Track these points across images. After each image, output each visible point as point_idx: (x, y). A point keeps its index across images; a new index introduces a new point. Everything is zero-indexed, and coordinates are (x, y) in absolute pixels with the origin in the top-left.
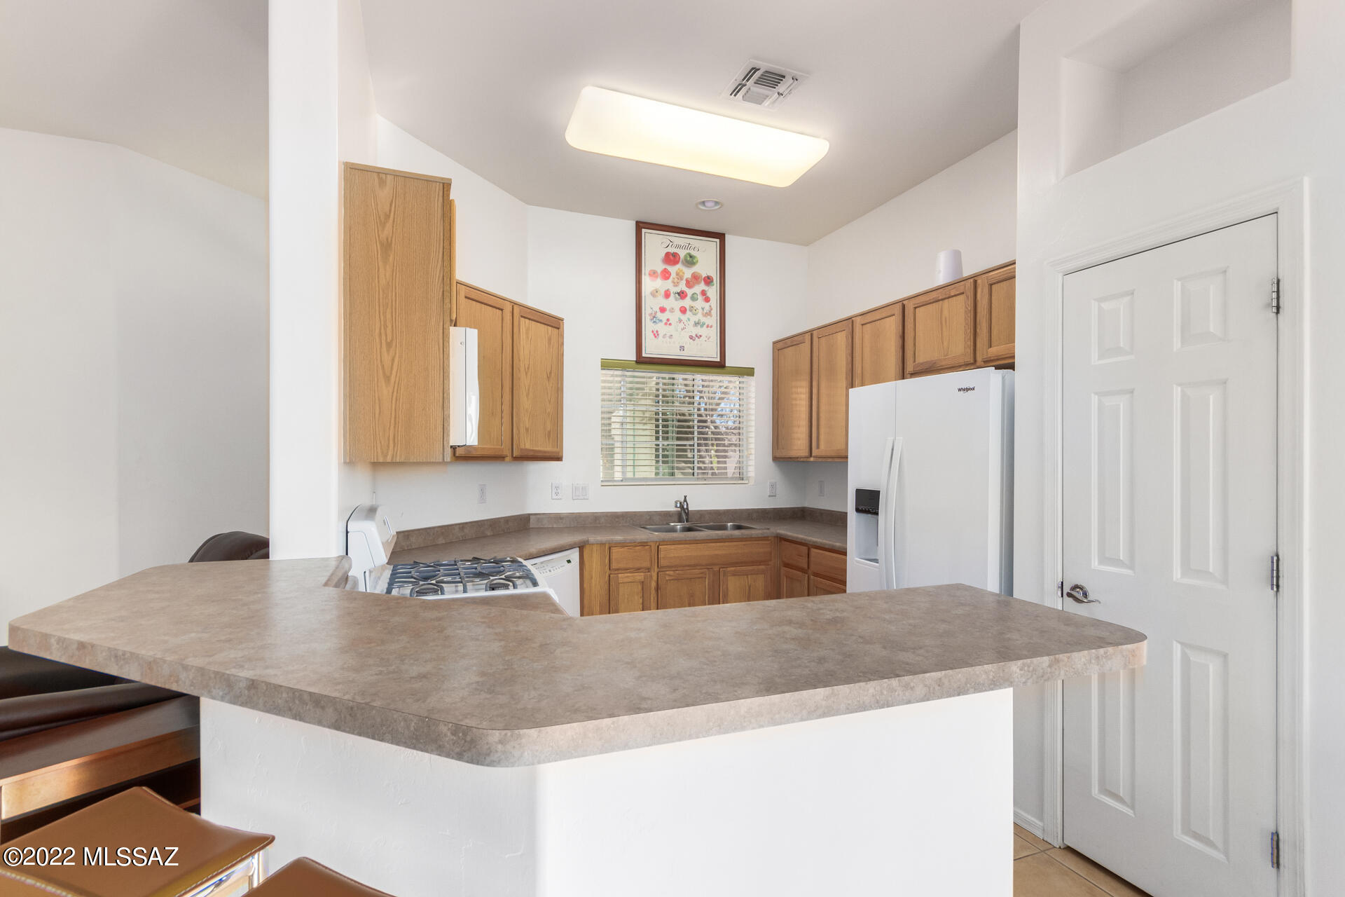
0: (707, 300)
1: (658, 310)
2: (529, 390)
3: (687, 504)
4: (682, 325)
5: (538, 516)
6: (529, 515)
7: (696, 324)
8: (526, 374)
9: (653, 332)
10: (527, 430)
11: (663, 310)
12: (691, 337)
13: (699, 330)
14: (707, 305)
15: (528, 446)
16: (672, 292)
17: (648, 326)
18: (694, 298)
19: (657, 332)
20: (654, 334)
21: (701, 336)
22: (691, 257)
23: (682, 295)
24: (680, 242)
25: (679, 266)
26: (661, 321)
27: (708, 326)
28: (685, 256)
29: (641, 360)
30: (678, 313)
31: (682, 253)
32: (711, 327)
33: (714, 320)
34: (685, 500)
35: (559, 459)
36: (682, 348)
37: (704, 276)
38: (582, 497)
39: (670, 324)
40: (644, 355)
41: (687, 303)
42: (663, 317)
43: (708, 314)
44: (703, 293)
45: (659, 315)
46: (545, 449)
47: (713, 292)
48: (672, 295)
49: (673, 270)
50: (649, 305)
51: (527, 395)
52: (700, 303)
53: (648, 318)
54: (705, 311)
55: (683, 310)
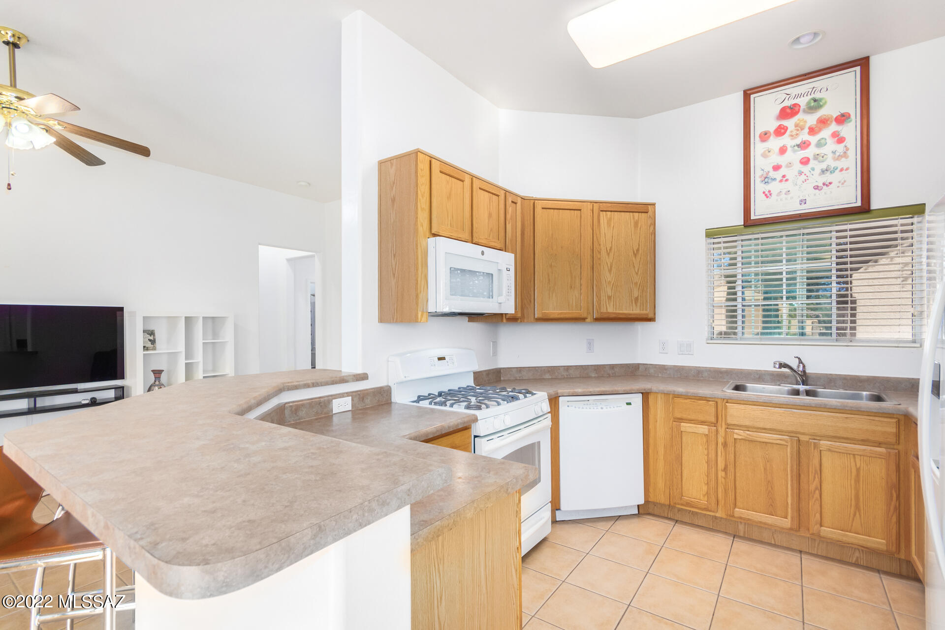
0: (841, 140)
1: (771, 170)
2: (611, 266)
3: (804, 366)
4: (803, 177)
5: (646, 366)
6: (639, 364)
7: (823, 172)
8: (608, 254)
9: (764, 193)
10: (609, 298)
11: (777, 168)
12: (816, 188)
13: (828, 178)
14: (840, 148)
16: (789, 147)
17: (758, 188)
18: (819, 145)
19: (769, 191)
20: (766, 195)
21: (830, 183)
22: (815, 100)
23: (804, 145)
24: (800, 94)
25: (800, 116)
26: (774, 179)
27: (842, 170)
28: (808, 103)
29: (749, 223)
30: (798, 166)
31: (803, 102)
32: (847, 169)
33: (853, 162)
34: (800, 362)
35: (652, 319)
36: (803, 202)
37: (835, 117)
38: (687, 353)
39: (787, 180)
40: (753, 217)
41: (809, 153)
42: (778, 175)
43: (845, 155)
44: (835, 135)
45: (773, 174)
46: (631, 312)
47: (851, 131)
48: (789, 149)
49: (790, 123)
51: (610, 271)
52: (831, 146)
53: (758, 180)
54: (838, 154)
55: (805, 161)
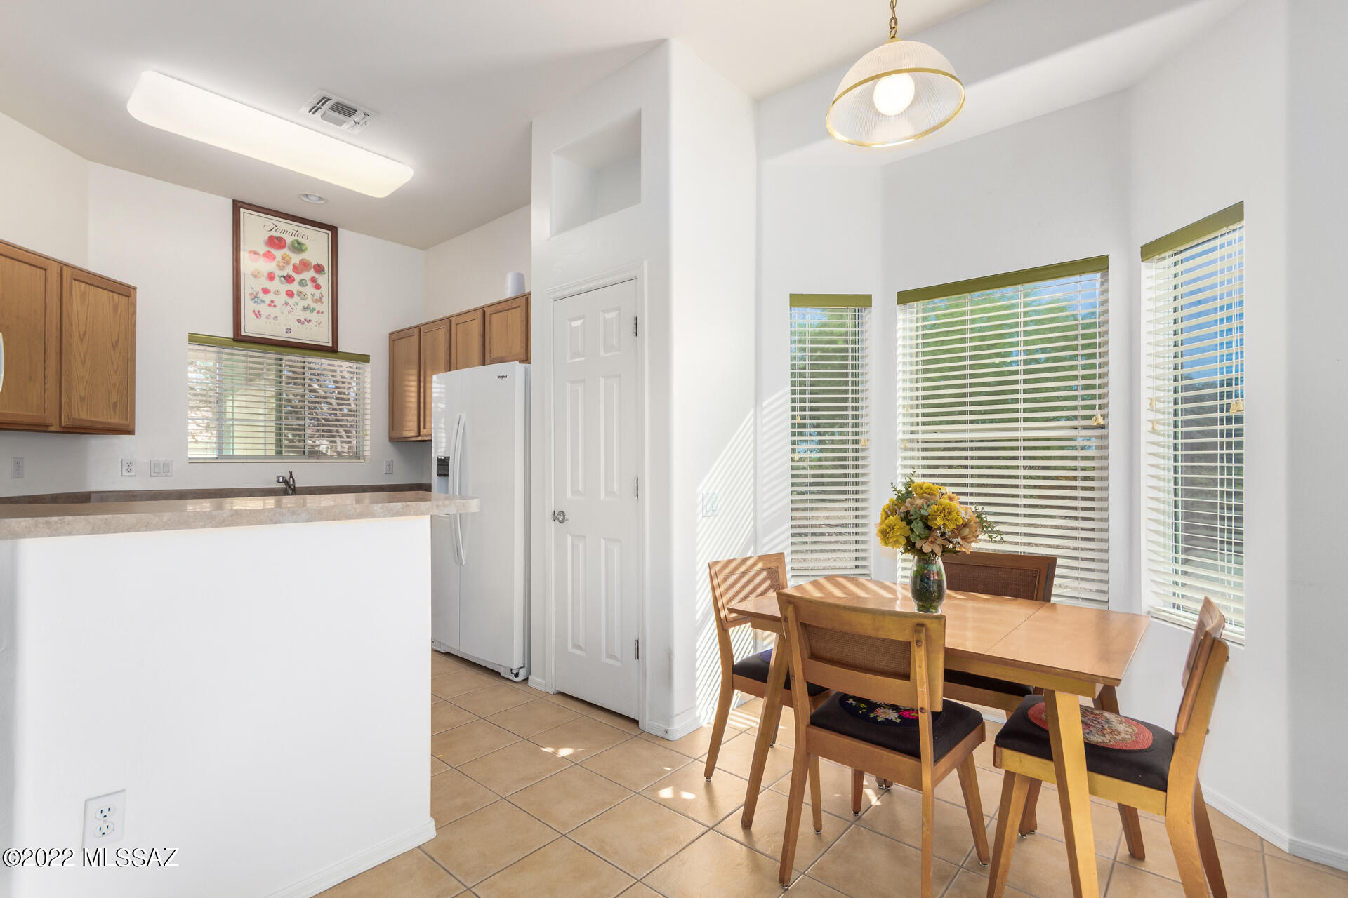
0: (318, 287)
1: (260, 291)
2: (85, 357)
3: (294, 481)
4: (288, 308)
5: (102, 494)
6: (92, 492)
7: (306, 309)
8: (81, 340)
9: (254, 311)
10: (82, 399)
11: (266, 291)
12: (299, 321)
13: (308, 315)
14: (317, 293)
15: (84, 416)
16: (276, 276)
17: (247, 306)
18: (302, 283)
19: (259, 312)
20: (256, 314)
21: (310, 321)
22: (299, 243)
23: (289, 279)
24: (286, 229)
25: (285, 251)
26: (264, 302)
27: (318, 312)
28: (293, 242)
29: (240, 338)
30: (284, 297)
31: (289, 239)
32: (322, 313)
33: (326, 306)
34: (291, 477)
35: (129, 431)
36: (289, 330)
37: (313, 264)
38: (164, 475)
39: (275, 306)
40: (243, 333)
41: (294, 287)
42: (267, 298)
43: (320, 300)
44: (313, 280)
45: (261, 295)
46: (109, 421)
47: (324, 280)
48: (277, 278)
49: (278, 254)
50: (248, 286)
51: (83, 362)
52: (309, 289)
53: (248, 298)
54: (315, 298)
55: (290, 294)
